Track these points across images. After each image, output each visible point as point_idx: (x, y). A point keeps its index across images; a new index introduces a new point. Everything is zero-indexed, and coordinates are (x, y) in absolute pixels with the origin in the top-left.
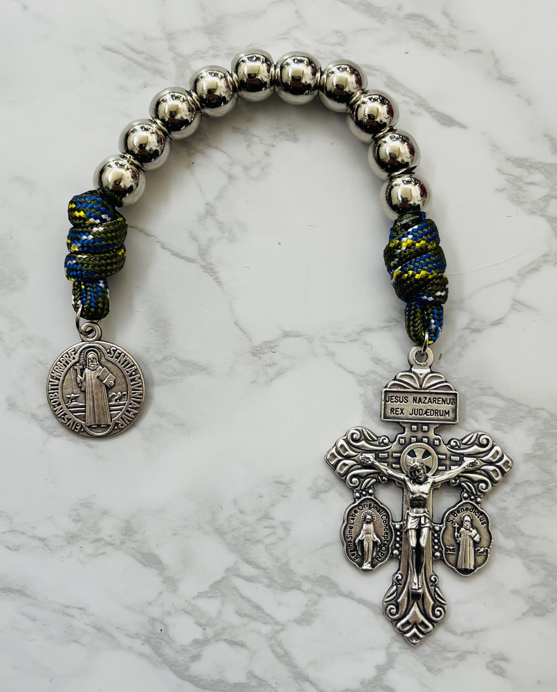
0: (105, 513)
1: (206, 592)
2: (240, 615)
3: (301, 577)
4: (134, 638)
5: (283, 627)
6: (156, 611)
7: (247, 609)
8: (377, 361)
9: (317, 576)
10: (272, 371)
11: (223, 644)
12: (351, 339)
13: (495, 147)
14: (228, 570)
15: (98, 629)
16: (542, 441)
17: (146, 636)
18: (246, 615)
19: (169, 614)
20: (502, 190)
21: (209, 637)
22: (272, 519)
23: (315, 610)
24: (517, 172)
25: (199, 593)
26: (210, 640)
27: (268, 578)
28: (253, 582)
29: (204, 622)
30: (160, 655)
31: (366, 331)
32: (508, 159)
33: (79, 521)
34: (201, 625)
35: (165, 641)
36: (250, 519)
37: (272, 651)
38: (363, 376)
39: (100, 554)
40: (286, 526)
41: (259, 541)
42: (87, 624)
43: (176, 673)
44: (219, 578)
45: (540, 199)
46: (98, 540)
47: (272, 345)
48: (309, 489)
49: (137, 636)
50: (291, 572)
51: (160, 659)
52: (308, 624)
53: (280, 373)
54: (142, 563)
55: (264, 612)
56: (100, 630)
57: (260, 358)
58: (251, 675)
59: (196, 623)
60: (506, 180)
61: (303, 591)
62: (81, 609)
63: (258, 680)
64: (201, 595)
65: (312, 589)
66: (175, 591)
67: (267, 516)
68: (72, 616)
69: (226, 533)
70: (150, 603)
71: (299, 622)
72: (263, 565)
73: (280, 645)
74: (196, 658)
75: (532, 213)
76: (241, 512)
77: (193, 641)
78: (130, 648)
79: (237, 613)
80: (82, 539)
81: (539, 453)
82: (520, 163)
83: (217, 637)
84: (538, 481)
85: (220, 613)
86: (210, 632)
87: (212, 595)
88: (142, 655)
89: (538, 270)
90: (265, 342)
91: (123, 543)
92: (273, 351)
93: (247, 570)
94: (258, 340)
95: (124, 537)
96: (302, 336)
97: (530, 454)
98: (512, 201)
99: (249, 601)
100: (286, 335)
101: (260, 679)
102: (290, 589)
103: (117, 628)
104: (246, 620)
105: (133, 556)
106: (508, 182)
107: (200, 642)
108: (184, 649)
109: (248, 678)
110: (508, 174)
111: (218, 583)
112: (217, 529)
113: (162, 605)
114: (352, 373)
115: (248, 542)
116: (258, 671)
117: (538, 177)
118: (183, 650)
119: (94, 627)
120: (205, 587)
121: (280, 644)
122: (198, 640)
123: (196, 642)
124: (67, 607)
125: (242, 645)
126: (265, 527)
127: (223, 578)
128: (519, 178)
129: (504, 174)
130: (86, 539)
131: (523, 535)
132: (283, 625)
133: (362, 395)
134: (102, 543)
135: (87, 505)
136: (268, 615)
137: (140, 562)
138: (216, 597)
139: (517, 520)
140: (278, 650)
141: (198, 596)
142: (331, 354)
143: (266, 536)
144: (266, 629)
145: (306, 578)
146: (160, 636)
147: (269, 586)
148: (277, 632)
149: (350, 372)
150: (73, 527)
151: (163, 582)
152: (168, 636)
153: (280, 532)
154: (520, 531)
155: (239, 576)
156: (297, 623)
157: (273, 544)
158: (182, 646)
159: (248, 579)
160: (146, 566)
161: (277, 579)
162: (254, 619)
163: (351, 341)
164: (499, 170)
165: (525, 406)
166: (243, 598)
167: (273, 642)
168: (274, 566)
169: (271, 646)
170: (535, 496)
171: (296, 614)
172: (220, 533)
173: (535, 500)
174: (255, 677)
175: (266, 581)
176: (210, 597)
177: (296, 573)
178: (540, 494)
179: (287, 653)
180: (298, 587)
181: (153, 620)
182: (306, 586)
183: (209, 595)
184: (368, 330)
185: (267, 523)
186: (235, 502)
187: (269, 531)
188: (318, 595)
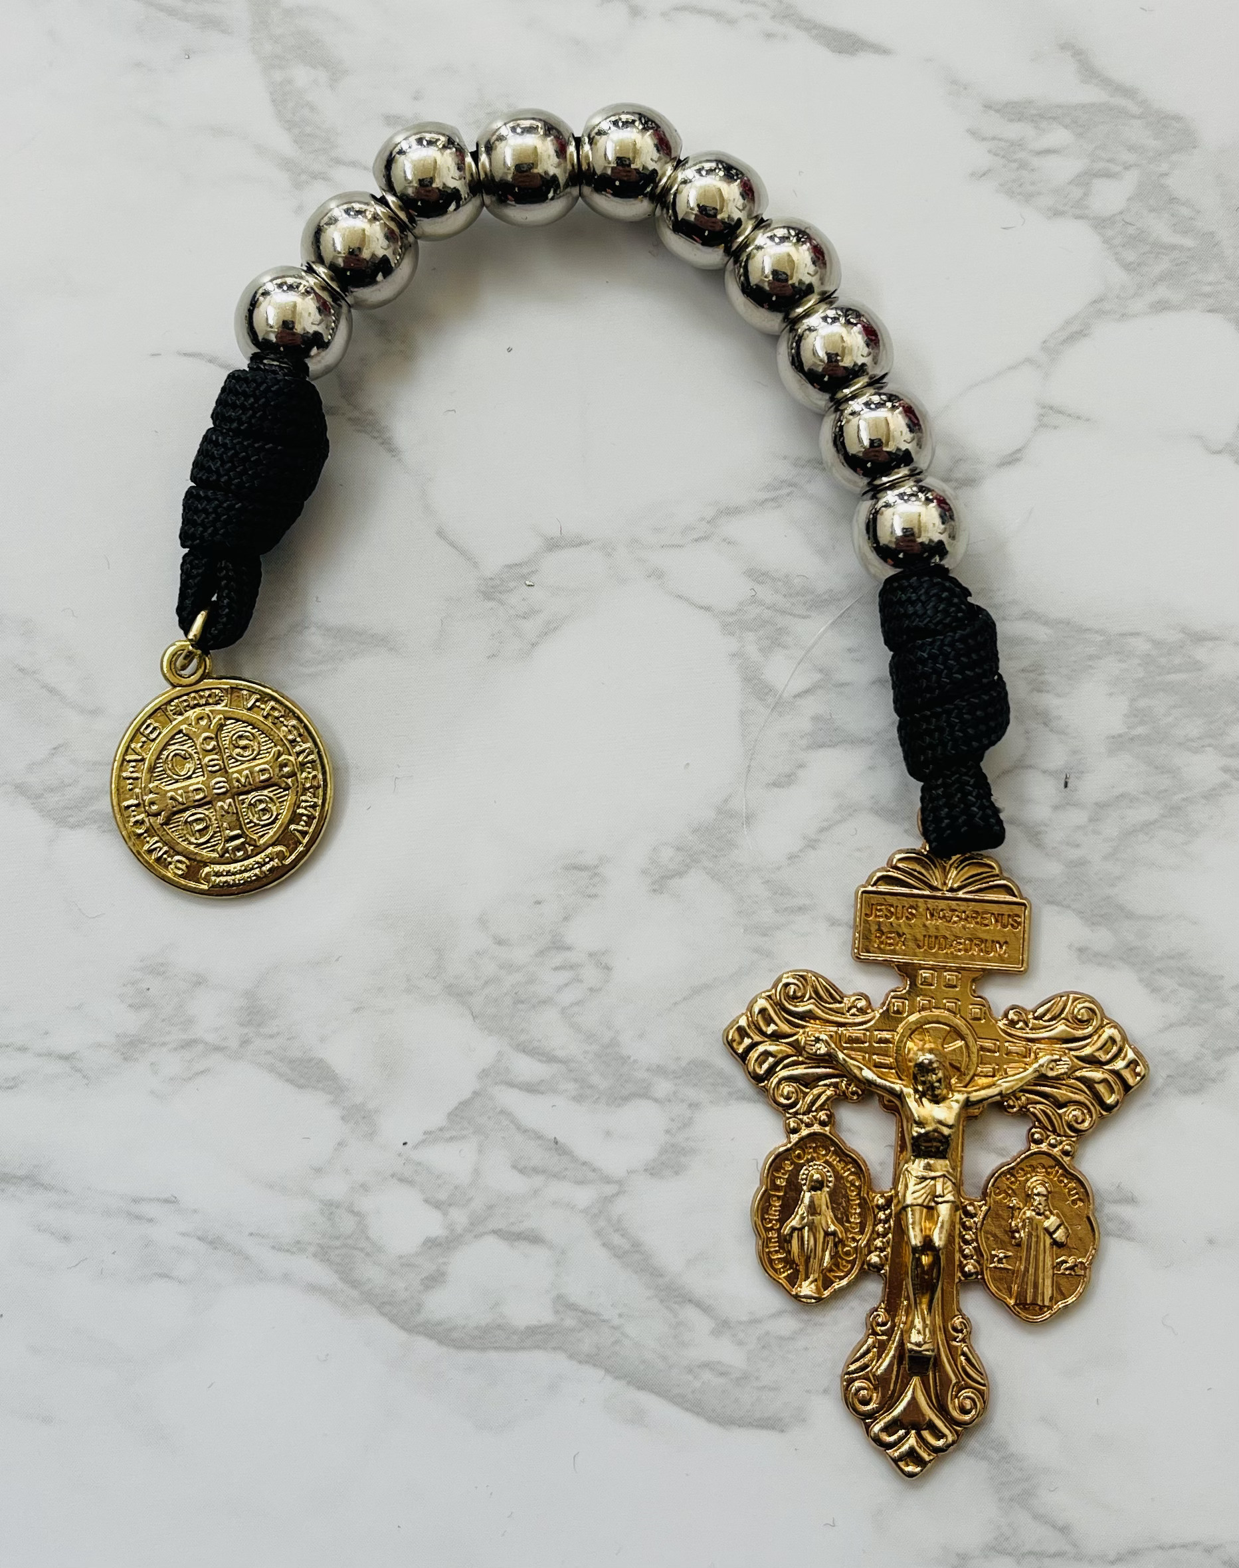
0: (199, 981)
1: (441, 1129)
2: (522, 1171)
3: (648, 1070)
4: (293, 1253)
5: (621, 1186)
6: (335, 1187)
7: (537, 1155)
8: (757, 575)
9: (683, 1063)
10: (530, 627)
11: (491, 1241)
12: (695, 536)
13: (957, 86)
14: (484, 1074)
15: (211, 1243)
16: (1142, 703)
17: (318, 1244)
18: (536, 1170)
19: (365, 1187)
20: (984, 174)
21: (459, 1229)
22: (569, 948)
23: (687, 1139)
24: (1014, 130)
25: (425, 1133)
26: (461, 1236)
27: (576, 1080)
28: (542, 1093)
29: (442, 1196)
30: (354, 1284)
31: (728, 514)
32: (988, 107)
33: (144, 1006)
34: (437, 1205)
35: (362, 1250)
36: (521, 955)
37: (604, 1245)
38: (732, 614)
39: (197, 1074)
40: (601, 961)
41: (545, 1002)
42: (183, 1234)
43: (393, 1319)
44: (466, 1094)
45: (1070, 183)
46: (188, 1044)
47: (525, 570)
48: (644, 872)
49: (298, 1247)
50: (624, 1060)
51: (355, 1293)
52: (677, 1173)
53: (550, 629)
54: (290, 1081)
55: (574, 1159)
56: (215, 1243)
57: (501, 603)
58: (562, 1304)
59: (426, 1201)
60: (989, 151)
61: (656, 1100)
62: (166, 1201)
63: (580, 1314)
64: (431, 1137)
65: (675, 1093)
66: (371, 1135)
67: (558, 945)
68: (151, 1220)
69: (471, 994)
70: (318, 1171)
71: (655, 1170)
72: (560, 1053)
73: (620, 1229)
74: (435, 1280)
75: (1057, 213)
76: (500, 942)
77: (424, 1244)
78: (286, 1278)
79: (514, 1167)
80: (154, 1045)
81: (1140, 730)
82: (1015, 111)
83: (477, 1227)
84: (1146, 793)
85: (477, 1172)
86: (460, 1217)
87: (454, 1133)
88: (314, 1288)
89: (1085, 335)
90: (509, 566)
91: (245, 1042)
92: (528, 583)
93: (527, 1068)
94: (493, 563)
95: (246, 1031)
96: (588, 543)
97: (1120, 736)
98: (1010, 193)
99: (538, 1136)
100: (553, 545)
101: (584, 1312)
102: (626, 1099)
103: (251, 1234)
104: (538, 1180)
105: (271, 1069)
106: (996, 155)
107: (440, 1245)
108: (406, 1263)
109: (557, 1312)
110: (994, 138)
111: (465, 1104)
112: (450, 986)
113: (347, 1171)
114: (707, 609)
115: (520, 1006)
116: (577, 1293)
117: (1058, 136)
118: (402, 1265)
119: (199, 1238)
120: (437, 1119)
121: (619, 1227)
122: (436, 1238)
123: (431, 1244)
124: (136, 1201)
125: (534, 1238)
126: (556, 969)
127: (476, 1094)
128: (1019, 144)
129: (984, 139)
130: (164, 1044)
131: (1130, 916)
132: (620, 1182)
133: (734, 655)
134: (201, 1047)
135: (158, 969)
136: (584, 1163)
137: (287, 1080)
138: (464, 1137)
139: (1113, 885)
140: (617, 1239)
141: (423, 1141)
142: (657, 574)
143: (560, 989)
144: (584, 1196)
145: (660, 1070)
146: (350, 1242)
147: (578, 1099)
148: (608, 1200)
149: (702, 607)
150: (131, 1022)
151: (343, 1118)
152: (368, 1238)
153: (591, 975)
154: (1121, 908)
155: (511, 1084)
156: (651, 1174)
157: (577, 1003)
158: (400, 1257)
159: (531, 1088)
160: (301, 1087)
161: (595, 1079)
162: (555, 1176)
163: (696, 540)
164: (973, 133)
165: (1097, 632)
166: (526, 1131)
167: (602, 1223)
168: (586, 1052)
169: (599, 1233)
170: (1147, 827)
171: (647, 1152)
172: (457, 993)
173: (1147, 834)
174: (572, 1307)
175: (571, 1087)
176: (452, 1139)
177: (635, 1061)
178: (1156, 821)
179: (637, 1246)
180: (644, 1093)
181: (330, 1207)
182: (663, 1087)
183: (448, 1135)
184: (732, 511)
185: (558, 959)
186: (483, 922)
187: (565, 976)
188: (690, 1105)
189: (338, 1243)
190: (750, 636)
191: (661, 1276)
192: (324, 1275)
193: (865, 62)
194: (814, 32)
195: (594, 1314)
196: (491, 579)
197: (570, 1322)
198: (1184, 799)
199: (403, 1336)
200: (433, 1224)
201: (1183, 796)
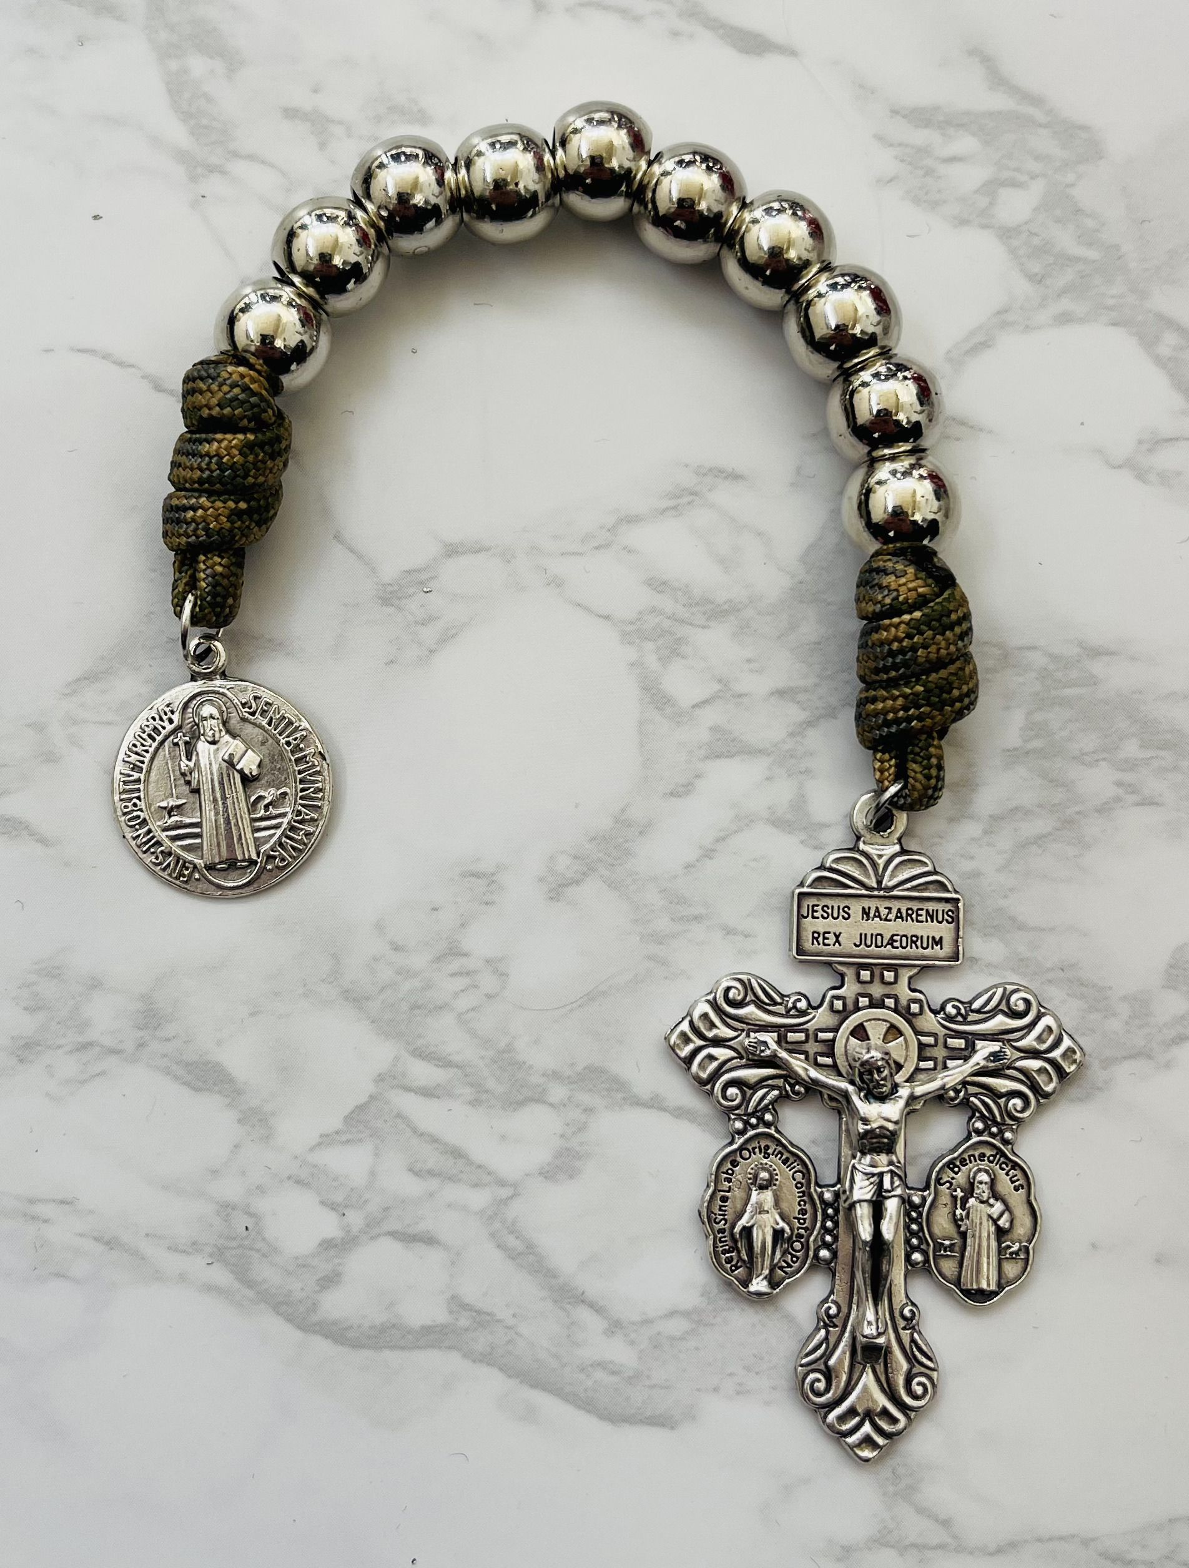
189: (234, 1244)
190: (649, 646)
191: (555, 1277)
192: (220, 1276)
193: (772, 63)
194: (721, 31)
195: (489, 1314)
196: (390, 584)
197: (464, 1322)
198: (1078, 813)
199: (298, 1335)
200: (329, 1226)
201: (1077, 809)
